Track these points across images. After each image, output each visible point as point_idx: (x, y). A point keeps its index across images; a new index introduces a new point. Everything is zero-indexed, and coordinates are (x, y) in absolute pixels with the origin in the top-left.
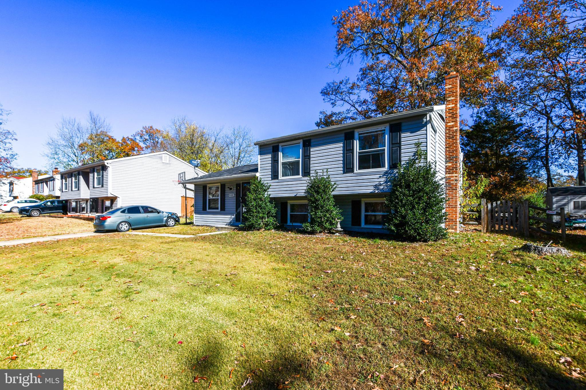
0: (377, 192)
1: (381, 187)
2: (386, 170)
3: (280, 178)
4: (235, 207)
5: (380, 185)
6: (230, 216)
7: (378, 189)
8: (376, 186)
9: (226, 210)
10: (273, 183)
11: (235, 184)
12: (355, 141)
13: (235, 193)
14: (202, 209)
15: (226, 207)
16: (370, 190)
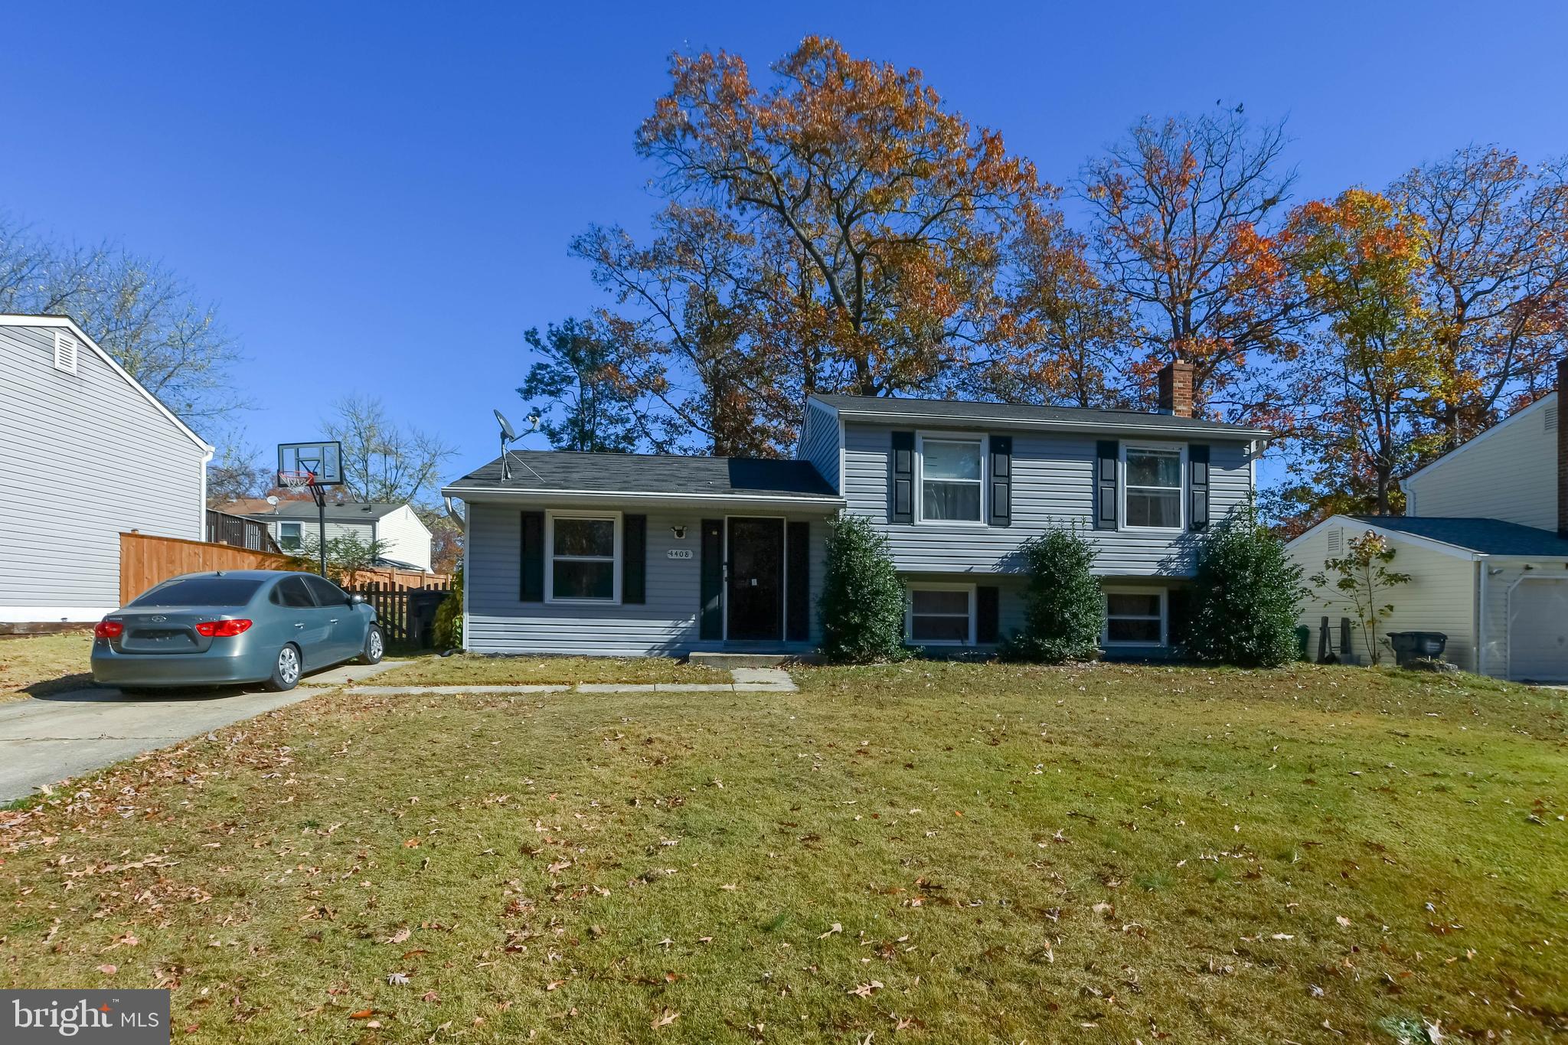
0: (1165, 574)
1: (1173, 566)
2: (1182, 532)
3: (917, 522)
4: (698, 594)
5: (1171, 561)
6: (669, 623)
7: (1166, 569)
8: (1162, 564)
9: (648, 600)
10: (897, 533)
11: (699, 520)
12: (1120, 465)
13: (699, 549)
14: (517, 597)
15: (648, 593)
16: (1151, 570)
